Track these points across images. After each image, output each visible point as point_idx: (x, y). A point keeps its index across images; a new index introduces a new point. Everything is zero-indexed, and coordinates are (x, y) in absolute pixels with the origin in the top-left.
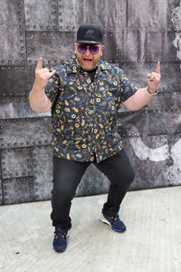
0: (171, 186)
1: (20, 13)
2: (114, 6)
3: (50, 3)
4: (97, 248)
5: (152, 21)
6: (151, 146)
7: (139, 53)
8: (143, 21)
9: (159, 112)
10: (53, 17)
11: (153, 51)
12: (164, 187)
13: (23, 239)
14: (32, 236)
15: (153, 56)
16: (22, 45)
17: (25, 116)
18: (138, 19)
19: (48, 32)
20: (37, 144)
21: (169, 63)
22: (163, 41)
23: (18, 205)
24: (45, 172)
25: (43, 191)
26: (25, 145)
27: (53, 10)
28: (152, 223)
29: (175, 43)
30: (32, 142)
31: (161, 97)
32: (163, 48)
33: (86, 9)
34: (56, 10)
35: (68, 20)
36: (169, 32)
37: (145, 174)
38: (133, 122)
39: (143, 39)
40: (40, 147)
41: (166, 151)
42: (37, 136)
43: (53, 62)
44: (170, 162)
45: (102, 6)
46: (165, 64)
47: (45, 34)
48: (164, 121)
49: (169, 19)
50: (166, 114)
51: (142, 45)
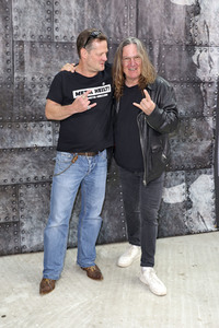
0: (189, 233)
1: (6, 18)
2: (122, 12)
3: (43, 7)
4: (103, 309)
5: (167, 31)
6: (165, 184)
8: (156, 32)
9: (175, 142)
10: (47, 24)
11: (168, 68)
12: (182, 235)
13: (9, 300)
14: (21, 295)
16: (8, 57)
17: (10, 147)
18: (151, 29)
19: (41, 43)
20: (25, 181)
21: (188, 82)
24: (34, 217)
25: (31, 240)
26: (9, 182)
27: (48, 16)
28: (169, 278)
29: (194, 58)
30: (18, 178)
32: (180, 65)
33: (88, 16)
34: (51, 15)
35: (66, 29)
36: (187, 46)
39: (156, 54)
40: (27, 185)
41: (184, 190)
42: (25, 171)
43: (46, 80)
44: (188, 204)
45: (107, 13)
46: (182, 83)
47: (37, 45)
48: (181, 153)
49: (187, 29)
50: (183, 145)
51: (156, 60)
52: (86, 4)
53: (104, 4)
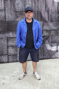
1: (14, 6)
2: (42, 4)
3: (23, 3)
5: (53, 8)
6: (52, 46)
7: (49, 18)
8: (50, 9)
9: (54, 36)
10: (24, 7)
11: (53, 17)
12: (55, 58)
13: (15, 72)
14: (17, 71)
15: (53, 19)
16: (14, 15)
17: (15, 37)
19: (22, 12)
21: (58, 21)
22: (56, 15)
23: (13, 63)
28: (52, 68)
31: (55, 31)
32: (56, 17)
33: (34, 5)
34: (25, 5)
36: (58, 12)
37: (50, 54)
38: (46, 39)
39: (50, 14)
41: (56, 48)
45: (38, 4)
46: (56, 21)
47: (21, 12)
48: (56, 39)
49: (58, 8)
50: (56, 36)
51: (50, 16)
52: (33, 2)
53: (38, 2)
